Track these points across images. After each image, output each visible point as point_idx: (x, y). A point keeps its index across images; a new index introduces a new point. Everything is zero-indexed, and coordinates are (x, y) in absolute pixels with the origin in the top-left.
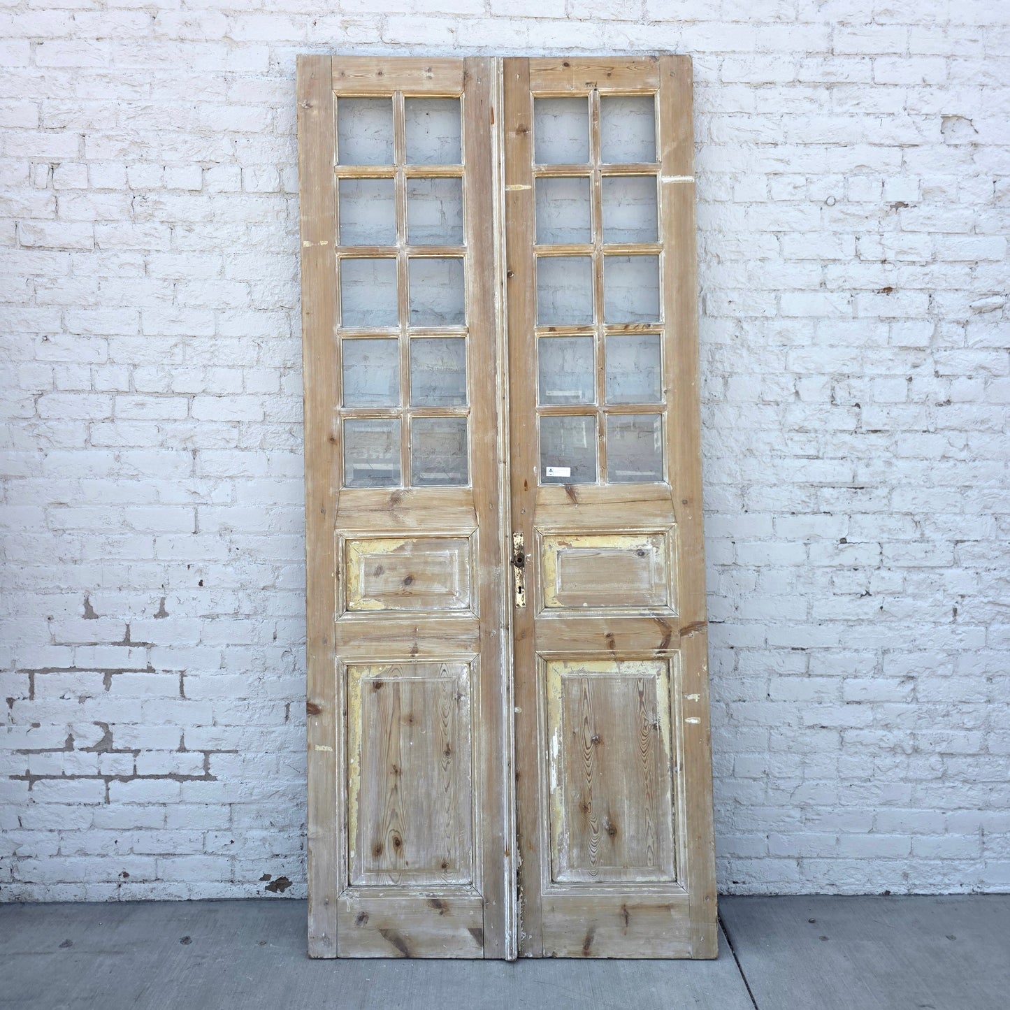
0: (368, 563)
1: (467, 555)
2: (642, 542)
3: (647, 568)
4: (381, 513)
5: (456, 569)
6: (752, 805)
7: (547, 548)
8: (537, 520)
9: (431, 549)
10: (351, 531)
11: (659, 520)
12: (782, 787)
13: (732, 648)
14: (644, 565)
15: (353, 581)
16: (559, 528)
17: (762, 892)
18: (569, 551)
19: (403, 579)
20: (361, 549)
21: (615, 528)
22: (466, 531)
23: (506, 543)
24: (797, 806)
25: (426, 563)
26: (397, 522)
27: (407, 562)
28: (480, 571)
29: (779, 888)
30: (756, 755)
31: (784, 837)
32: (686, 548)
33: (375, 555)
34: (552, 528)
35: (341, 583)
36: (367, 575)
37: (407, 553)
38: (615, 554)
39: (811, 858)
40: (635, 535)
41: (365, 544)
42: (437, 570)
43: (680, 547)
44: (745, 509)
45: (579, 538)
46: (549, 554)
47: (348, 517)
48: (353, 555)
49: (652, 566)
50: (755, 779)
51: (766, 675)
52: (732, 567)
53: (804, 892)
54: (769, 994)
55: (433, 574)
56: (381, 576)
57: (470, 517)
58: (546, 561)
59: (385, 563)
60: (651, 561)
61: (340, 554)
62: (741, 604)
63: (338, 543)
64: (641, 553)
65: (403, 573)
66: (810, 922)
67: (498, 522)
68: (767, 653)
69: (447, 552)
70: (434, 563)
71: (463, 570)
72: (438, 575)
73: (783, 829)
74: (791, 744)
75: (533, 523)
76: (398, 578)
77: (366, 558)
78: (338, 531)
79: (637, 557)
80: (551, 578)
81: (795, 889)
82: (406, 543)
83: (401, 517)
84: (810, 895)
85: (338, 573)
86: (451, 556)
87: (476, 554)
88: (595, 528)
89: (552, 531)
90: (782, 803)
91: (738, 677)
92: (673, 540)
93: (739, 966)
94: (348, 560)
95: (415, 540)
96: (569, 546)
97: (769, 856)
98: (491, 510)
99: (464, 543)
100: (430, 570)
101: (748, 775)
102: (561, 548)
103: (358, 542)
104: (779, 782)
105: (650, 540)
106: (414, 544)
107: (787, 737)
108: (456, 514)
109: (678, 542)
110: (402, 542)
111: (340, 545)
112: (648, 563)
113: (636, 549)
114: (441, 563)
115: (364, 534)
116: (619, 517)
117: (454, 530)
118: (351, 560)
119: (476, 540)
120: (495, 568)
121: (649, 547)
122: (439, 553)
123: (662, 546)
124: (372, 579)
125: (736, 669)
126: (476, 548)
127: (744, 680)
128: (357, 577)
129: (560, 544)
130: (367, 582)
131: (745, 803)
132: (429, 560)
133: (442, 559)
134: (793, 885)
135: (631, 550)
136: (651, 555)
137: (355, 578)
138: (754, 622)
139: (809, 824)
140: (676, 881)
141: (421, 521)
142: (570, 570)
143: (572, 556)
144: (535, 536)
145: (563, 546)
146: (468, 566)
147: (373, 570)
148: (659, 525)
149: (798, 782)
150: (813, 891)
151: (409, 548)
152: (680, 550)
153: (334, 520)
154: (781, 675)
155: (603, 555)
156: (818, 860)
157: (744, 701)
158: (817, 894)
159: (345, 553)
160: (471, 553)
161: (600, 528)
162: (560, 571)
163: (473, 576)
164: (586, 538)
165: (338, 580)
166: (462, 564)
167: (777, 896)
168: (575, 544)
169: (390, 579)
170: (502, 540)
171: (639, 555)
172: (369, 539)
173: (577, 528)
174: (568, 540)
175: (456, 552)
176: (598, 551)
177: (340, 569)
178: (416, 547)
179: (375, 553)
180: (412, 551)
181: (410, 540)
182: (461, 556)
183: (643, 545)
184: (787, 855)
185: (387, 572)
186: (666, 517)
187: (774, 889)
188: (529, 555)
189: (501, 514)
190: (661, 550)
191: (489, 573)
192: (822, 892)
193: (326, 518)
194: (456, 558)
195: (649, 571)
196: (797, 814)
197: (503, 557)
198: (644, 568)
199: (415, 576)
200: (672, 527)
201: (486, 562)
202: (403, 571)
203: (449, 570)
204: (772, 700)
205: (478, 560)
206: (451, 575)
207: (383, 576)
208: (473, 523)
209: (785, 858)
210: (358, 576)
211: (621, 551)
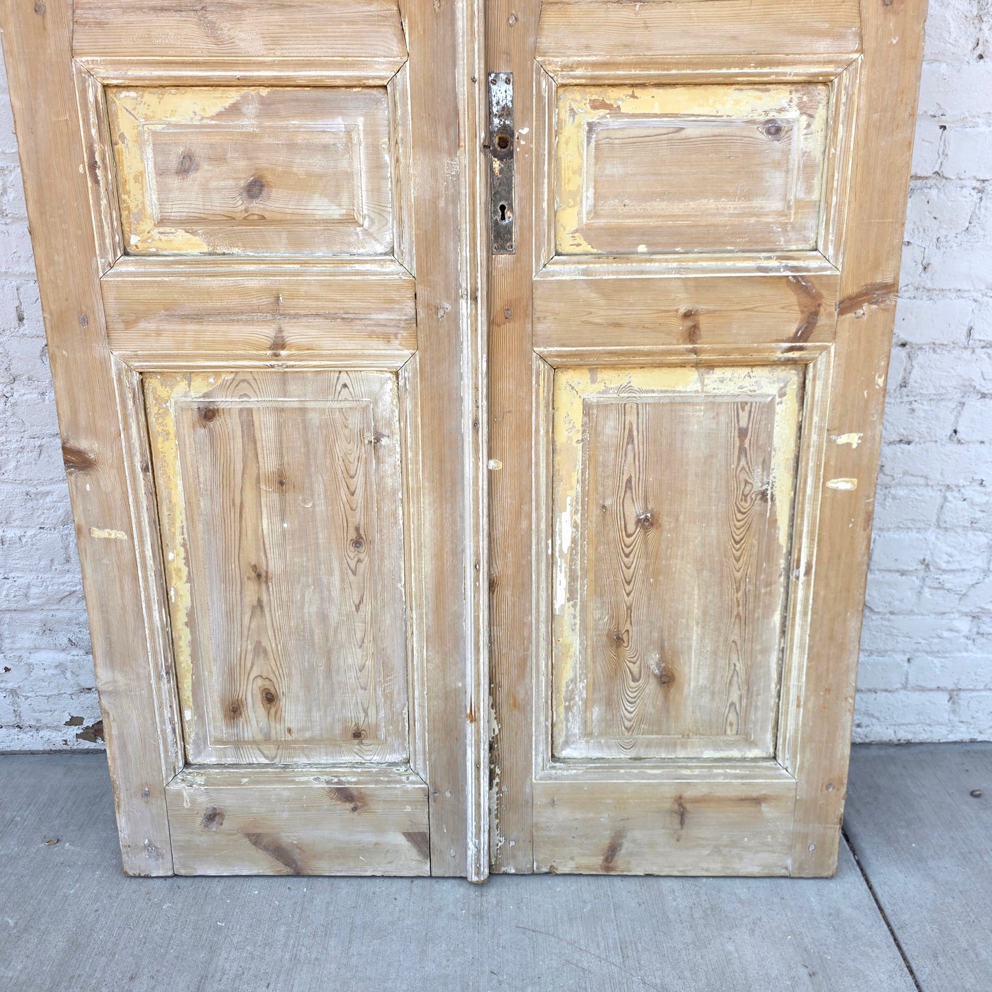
0: (160, 148)
1: (384, 130)
2: (779, 102)
3: (782, 164)
4: (177, 16)
5: (360, 162)
6: (892, 613)
7: (565, 115)
8: (546, 42)
9: (303, 114)
10: (113, 63)
11: (823, 46)
12: (947, 586)
13: (904, 345)
14: (777, 156)
15: (132, 186)
16: (595, 65)
17: (886, 738)
18: (614, 123)
19: (242, 183)
20: (142, 109)
21: (720, 65)
22: (380, 71)
23: (471, 96)
24: (966, 614)
25: (292, 147)
26: (218, 41)
27: (248, 145)
28: (416, 170)
29: (914, 733)
30: (914, 534)
31: (936, 661)
32: (876, 116)
33: (176, 126)
34: (579, 65)
35: (102, 190)
36: (161, 173)
37: (248, 122)
38: (717, 131)
39: (973, 690)
40: (763, 84)
41: (150, 97)
42: (317, 163)
43: (863, 113)
44: (979, 51)
45: (638, 92)
46: (569, 130)
47: (100, 24)
48: (124, 124)
49: (795, 159)
50: (903, 573)
51: (957, 396)
52: (930, 182)
53: (952, 738)
54: (936, 957)
55: (309, 175)
56: (192, 175)
57: (390, 31)
58: (562, 146)
59: (198, 145)
60: (794, 145)
61: (93, 119)
62: (936, 262)
63: (84, 92)
64: (775, 130)
65: (242, 169)
66: (972, 794)
67: (454, 47)
68: (967, 354)
69: (339, 123)
70: (311, 148)
71: (376, 167)
72: (321, 176)
73: (936, 648)
74: (979, 515)
75: (535, 51)
76: (231, 183)
77: (154, 133)
78: (81, 61)
79: (764, 137)
80: (571, 187)
81: (940, 734)
82: (244, 98)
83: (226, 27)
84: (961, 743)
85: (93, 166)
86: (348, 133)
87: (405, 125)
88: (677, 65)
89: (579, 72)
90: (943, 610)
91: (905, 399)
92: (850, 98)
93: (870, 888)
94: (116, 138)
95: (264, 92)
96: (615, 111)
97: (905, 688)
98: (437, 16)
99: (378, 101)
100: (303, 164)
101: (894, 566)
102: (595, 116)
103: (133, 94)
104: (945, 576)
105: (795, 96)
106: (263, 101)
107: (972, 504)
108: (353, 22)
109: (861, 101)
110: (233, 96)
111: (91, 98)
112: (786, 153)
113: (763, 118)
114: (325, 148)
115: (145, 72)
116: (734, 38)
117: (353, 65)
118: (122, 136)
119: (404, 91)
120: (446, 160)
121: (793, 113)
122: (320, 123)
123: (821, 113)
124: (174, 182)
125: (904, 385)
126: (405, 112)
127: (915, 405)
128: (139, 177)
129: (595, 105)
130: (162, 189)
131: (881, 610)
132: (299, 139)
133: (326, 139)
134: (937, 729)
135: (752, 122)
136: (795, 133)
137: (136, 180)
138: (953, 295)
139: (980, 640)
140: (775, 758)
141: (275, 40)
142: (613, 169)
143: (620, 134)
144: (539, 84)
145: (602, 112)
146: (387, 158)
147: (174, 162)
148: (821, 57)
149: (978, 576)
150: (967, 737)
151: (251, 109)
152: (862, 121)
153: (67, 34)
154: (984, 396)
155: (691, 131)
156: (984, 693)
157: (909, 443)
158: (973, 741)
159: (106, 118)
160: (394, 123)
161: (690, 64)
162: (592, 170)
163: (398, 181)
164: (654, 91)
165: (96, 181)
166: (374, 151)
167: (909, 744)
168: (627, 106)
169: (213, 184)
170: (463, 89)
171: (769, 132)
172: (161, 86)
173: (637, 65)
174: (612, 96)
175: (360, 121)
176: (677, 123)
177: (97, 158)
178: (267, 107)
179: (173, 120)
180: (258, 116)
181: (252, 91)
182: (371, 132)
183: (781, 110)
184: (934, 686)
185: (206, 166)
186: (840, 36)
187: (904, 735)
188: (525, 131)
189: (461, 23)
190: (818, 123)
191: (434, 173)
192: (980, 738)
193: (50, 25)
194: (360, 136)
195: (787, 172)
196: (964, 625)
197: (465, 134)
198: (777, 165)
199: (269, 178)
200: (850, 63)
201: (426, 145)
202: (242, 164)
203: (344, 164)
204: (959, 441)
205: (410, 140)
206: (349, 176)
207: (196, 177)
208: (395, 47)
209: (931, 690)
210: (142, 174)
211: (729, 123)
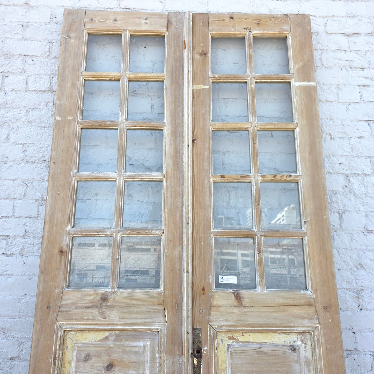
0: (79, 352)
1: (157, 345)
2: (293, 339)
3: (298, 361)
4: (92, 310)
5: (148, 357)
7: (219, 341)
8: (212, 318)
9: (129, 340)
10: (69, 324)
11: (306, 322)
14: (296, 358)
15: (67, 365)
16: (229, 326)
18: (237, 345)
19: (106, 365)
20: (75, 338)
21: (272, 327)
22: (158, 327)
23: (187, 337)
25: (125, 352)
26: (104, 317)
27: (109, 351)
28: (167, 361)
32: (329, 346)
33: (86, 344)
34: (224, 326)
35: (56, 367)
36: (78, 361)
37: (110, 343)
38: (273, 349)
40: (287, 333)
41: (79, 334)
42: (132, 358)
43: (324, 345)
44: (360, 308)
45: (244, 334)
46: (221, 347)
47: (67, 312)
48: (69, 343)
49: (302, 359)
55: (129, 362)
56: (89, 362)
57: (161, 315)
58: (219, 352)
59: (92, 350)
60: (301, 355)
61: (58, 342)
63: (57, 333)
64: (294, 349)
65: (106, 359)
67: (182, 320)
69: (141, 343)
70: (131, 353)
71: (153, 359)
72: (133, 362)
75: (209, 321)
76: (101, 365)
77: (78, 347)
78: (59, 323)
79: (290, 351)
80: (223, 367)
82: (110, 334)
83: (108, 313)
85: (55, 359)
86: (144, 347)
87: (164, 345)
88: (257, 326)
89: (223, 328)
92: (318, 339)
94: (65, 348)
95: (117, 332)
96: (237, 341)
98: (176, 310)
99: (155, 336)
100: (127, 358)
102: (230, 342)
103: (73, 333)
105: (299, 337)
106: (117, 336)
108: (149, 312)
109: (322, 341)
110: (107, 334)
111: (59, 335)
112: (299, 357)
113: (289, 344)
114: (136, 352)
115: (79, 327)
116: (275, 318)
117: (148, 325)
118: (67, 347)
119: (164, 334)
120: (178, 359)
121: (299, 343)
122: (135, 343)
123: (309, 343)
124: (82, 364)
126: (164, 341)
128: (70, 362)
129: (230, 338)
130: (77, 367)
132: (127, 349)
133: (137, 349)
135: (285, 346)
136: (301, 350)
137: (69, 363)
141: (123, 317)
142: (238, 362)
143: (239, 349)
144: (210, 332)
145: (232, 341)
146: (157, 355)
147: (83, 357)
148: (307, 325)
151: (112, 338)
152: (324, 348)
153: (56, 315)
155: (264, 349)
159: (63, 341)
160: (160, 345)
161: (261, 326)
162: (230, 362)
163: (160, 365)
164: (250, 334)
165: (55, 364)
166: (153, 353)
168: (241, 339)
169: (95, 365)
170: (184, 335)
171: (291, 350)
172: (82, 331)
173: (243, 326)
174: (236, 335)
175: (149, 343)
176: (259, 345)
177: (57, 356)
178: (118, 338)
179: (85, 342)
180: (114, 341)
181: (113, 332)
182: (152, 346)
183: (295, 342)
185: (94, 359)
186: (311, 319)
188: (206, 348)
189: (184, 314)
190: (309, 347)
191: (173, 363)
193: (51, 312)
194: (148, 348)
195: (300, 364)
197: (185, 350)
198: (296, 362)
199: (115, 363)
200: (316, 327)
201: (171, 353)
202: (106, 358)
203: (142, 358)
205: (165, 351)
206: (143, 362)
207: (90, 362)
208: (162, 320)
210: (71, 361)
211: (277, 346)
